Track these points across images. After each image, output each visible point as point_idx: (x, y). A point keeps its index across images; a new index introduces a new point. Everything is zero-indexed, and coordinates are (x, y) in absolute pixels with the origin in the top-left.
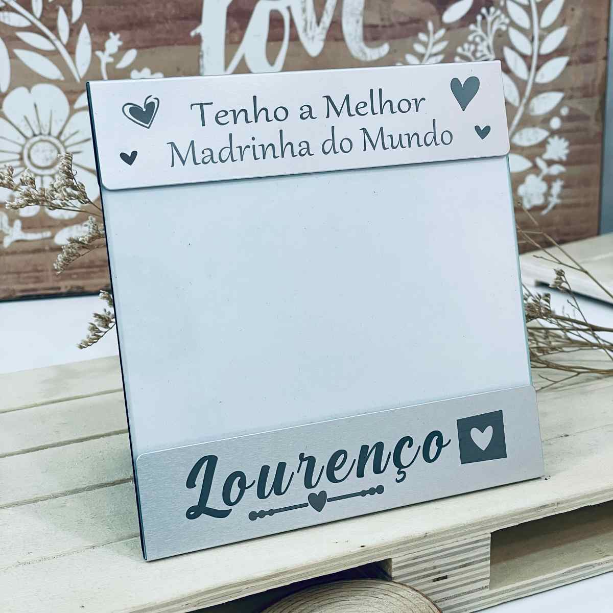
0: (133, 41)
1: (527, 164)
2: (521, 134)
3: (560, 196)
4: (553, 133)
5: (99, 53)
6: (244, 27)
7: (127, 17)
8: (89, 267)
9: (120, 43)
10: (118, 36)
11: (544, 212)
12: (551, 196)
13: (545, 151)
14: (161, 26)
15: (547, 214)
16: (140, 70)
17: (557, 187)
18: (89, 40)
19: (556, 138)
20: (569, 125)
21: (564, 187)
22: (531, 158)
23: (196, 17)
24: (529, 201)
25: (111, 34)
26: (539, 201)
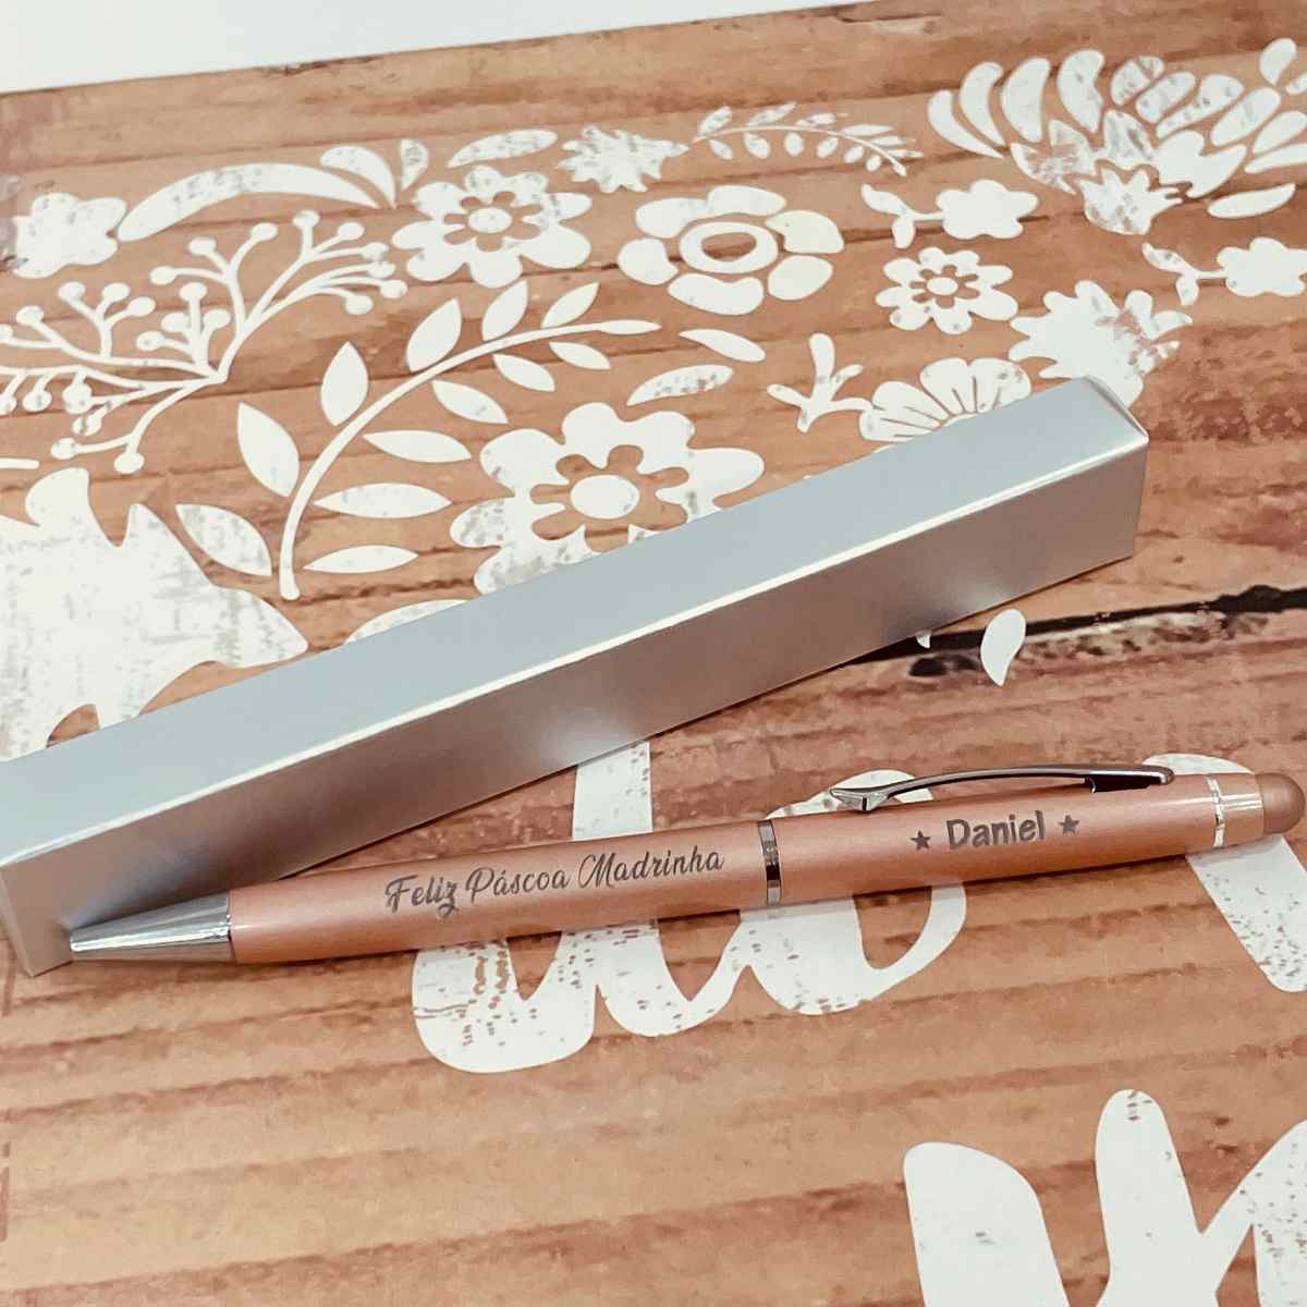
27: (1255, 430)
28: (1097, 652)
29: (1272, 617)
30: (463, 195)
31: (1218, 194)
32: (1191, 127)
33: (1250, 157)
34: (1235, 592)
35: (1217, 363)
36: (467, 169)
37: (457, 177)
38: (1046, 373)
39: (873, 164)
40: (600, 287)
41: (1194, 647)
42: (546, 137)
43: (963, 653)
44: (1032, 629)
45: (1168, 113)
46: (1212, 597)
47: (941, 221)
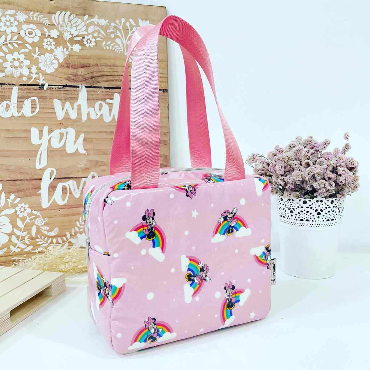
0: (18, 196)
5: (7, 199)
6: (54, 190)
7: (17, 189)
8: (5, 262)
9: (15, 196)
10: (14, 194)
14: (28, 191)
16: (21, 204)
18: (5, 196)
23: (39, 188)
25: (12, 194)
27: (71, 68)
28: (53, 89)
29: (66, 88)
30: (6, 19)
31: (75, 37)
32: (75, 26)
33: (80, 32)
34: (65, 84)
35: (70, 59)
36: (6, 15)
37: (5, 16)
38: (56, 57)
39: (45, 24)
40: (18, 36)
41: (60, 89)
42: (14, 12)
43: (43, 87)
44: (49, 85)
45: (74, 24)
46: (62, 85)
47: (50, 34)
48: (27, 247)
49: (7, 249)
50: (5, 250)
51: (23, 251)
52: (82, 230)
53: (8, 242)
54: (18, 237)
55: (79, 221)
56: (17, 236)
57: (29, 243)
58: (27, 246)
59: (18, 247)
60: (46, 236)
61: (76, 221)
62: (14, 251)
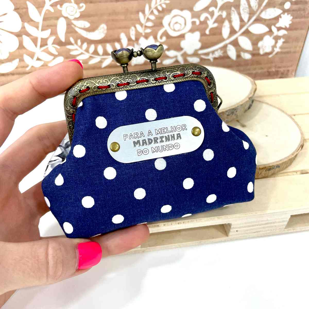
1: (267, 29)
2: (266, 12)
3: (281, 48)
4: (285, 11)
11: (270, 56)
12: (276, 47)
13: (278, 22)
15: (272, 57)
17: (280, 42)
19: (286, 14)
20: (295, 7)
21: (284, 42)
22: (269, 26)
24: (263, 51)
26: (268, 50)
48: (54, 59)
49: (20, 61)
50: (16, 63)
51: (47, 65)
52: (148, 31)
53: (18, 48)
54: (35, 40)
55: (143, 12)
56: (32, 37)
57: (57, 51)
58: (52, 57)
59: (38, 59)
60: (84, 40)
61: (138, 12)
62: (32, 67)
